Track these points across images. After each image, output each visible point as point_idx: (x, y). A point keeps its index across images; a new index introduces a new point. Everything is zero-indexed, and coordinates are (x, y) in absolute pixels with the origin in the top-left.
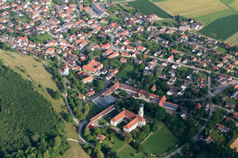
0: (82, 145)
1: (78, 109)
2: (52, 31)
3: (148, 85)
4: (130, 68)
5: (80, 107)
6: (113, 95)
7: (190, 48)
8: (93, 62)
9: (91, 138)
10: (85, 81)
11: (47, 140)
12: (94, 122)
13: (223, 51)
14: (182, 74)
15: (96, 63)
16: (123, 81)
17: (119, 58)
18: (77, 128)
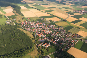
0: (37, 49)
1: (37, 42)
2: (34, 27)
3: (51, 39)
4: (48, 35)
5: (38, 42)
6: (44, 40)
7: (60, 32)
8: (41, 33)
9: (39, 48)
10: (39, 37)
11: (30, 48)
12: (40, 45)
13: (67, 33)
14: (58, 37)
15: (42, 34)
16: (47, 37)
17: (46, 33)
18: (37, 46)
